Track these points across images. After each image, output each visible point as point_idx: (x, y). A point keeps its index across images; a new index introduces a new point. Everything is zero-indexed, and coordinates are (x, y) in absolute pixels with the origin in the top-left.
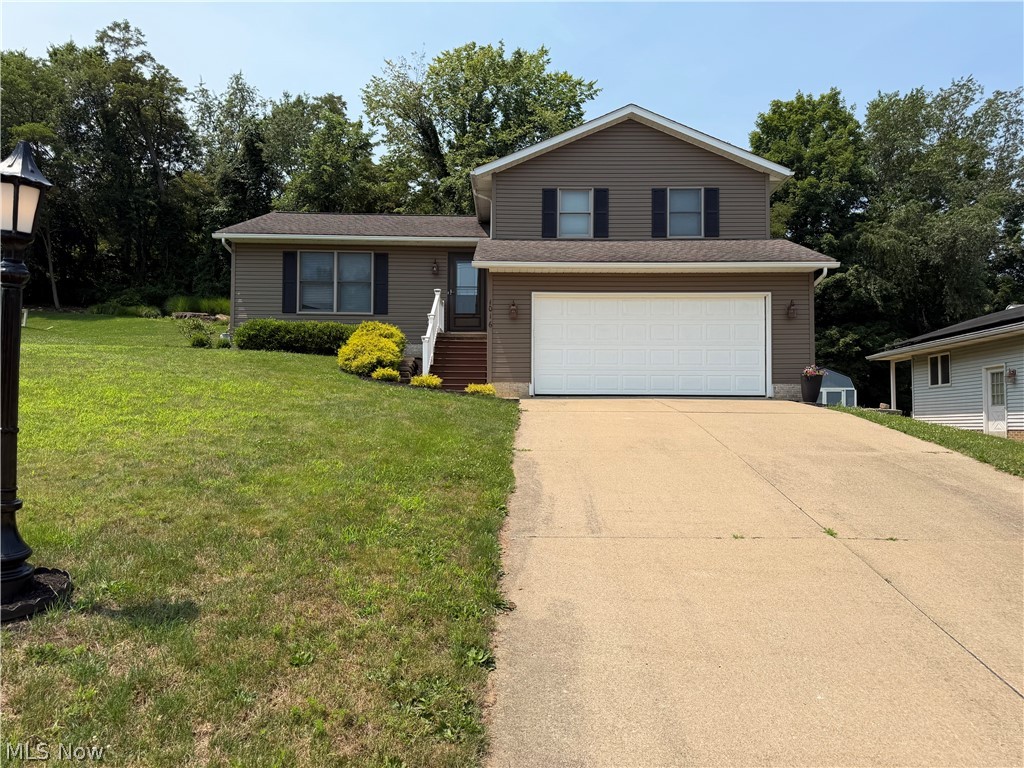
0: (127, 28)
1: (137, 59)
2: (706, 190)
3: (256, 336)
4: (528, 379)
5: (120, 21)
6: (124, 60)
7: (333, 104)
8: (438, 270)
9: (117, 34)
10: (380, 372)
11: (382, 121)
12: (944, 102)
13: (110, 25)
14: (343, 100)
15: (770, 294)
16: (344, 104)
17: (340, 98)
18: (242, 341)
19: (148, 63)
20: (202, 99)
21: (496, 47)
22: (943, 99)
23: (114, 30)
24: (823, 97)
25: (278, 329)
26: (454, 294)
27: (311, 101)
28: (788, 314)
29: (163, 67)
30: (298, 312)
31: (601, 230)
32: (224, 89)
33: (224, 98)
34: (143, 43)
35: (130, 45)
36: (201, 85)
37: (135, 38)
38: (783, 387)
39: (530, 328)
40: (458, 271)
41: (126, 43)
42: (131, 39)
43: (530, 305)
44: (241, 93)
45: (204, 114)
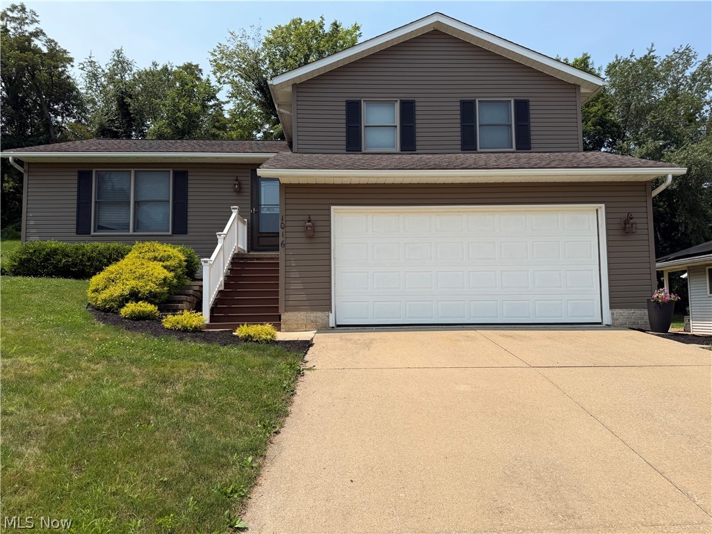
0: (23, 9)
1: (31, 34)
2: (517, 102)
3: (28, 260)
4: (328, 307)
5: (17, 4)
6: (22, 35)
7: (191, 69)
8: (240, 188)
9: (15, 14)
10: (130, 308)
11: (227, 80)
12: (669, 65)
13: (9, 7)
14: (200, 68)
15: (603, 205)
16: (200, 70)
17: (197, 66)
18: (14, 266)
19: (41, 37)
20: (90, 68)
21: (317, 21)
22: (669, 62)
23: (12, 11)
24: (577, 61)
25: (54, 252)
26: (258, 212)
27: (175, 69)
28: (624, 229)
29: (53, 41)
30: (92, 233)
31: (408, 142)
32: (108, 61)
33: (108, 67)
34: (37, 22)
35: (25, 23)
36: (90, 57)
37: (30, 18)
38: (623, 313)
39: (330, 248)
40: (262, 189)
41: (22, 21)
42: (26, 18)
43: (330, 220)
44: (121, 63)
45: (92, 80)
